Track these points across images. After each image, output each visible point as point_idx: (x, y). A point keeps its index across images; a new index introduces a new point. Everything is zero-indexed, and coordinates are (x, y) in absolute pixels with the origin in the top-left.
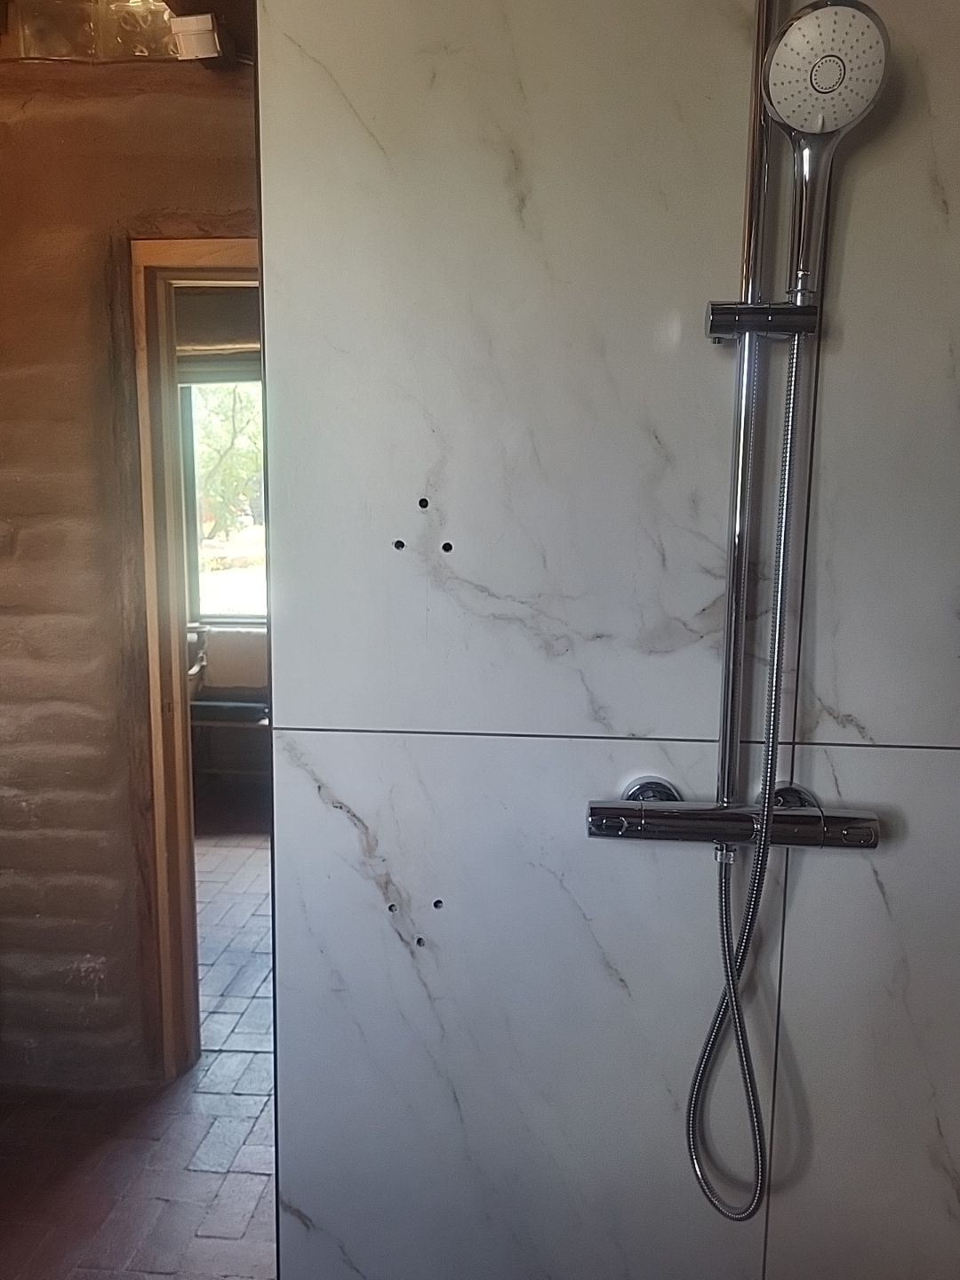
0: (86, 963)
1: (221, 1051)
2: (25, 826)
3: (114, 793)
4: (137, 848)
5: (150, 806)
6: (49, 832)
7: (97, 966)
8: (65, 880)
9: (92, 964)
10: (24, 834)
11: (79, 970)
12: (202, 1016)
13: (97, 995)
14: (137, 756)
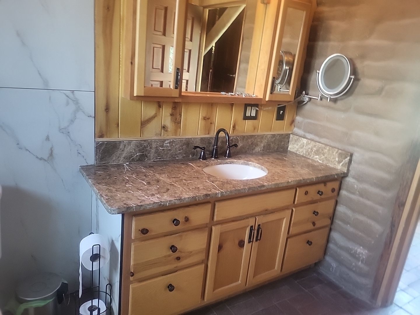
0: (360, 250)
1: (401, 308)
2: (353, 193)
3: (390, 195)
4: (393, 218)
5: (403, 205)
6: (361, 199)
7: (363, 253)
8: (361, 218)
9: (362, 251)
10: (353, 196)
11: (357, 251)
12: (398, 289)
13: (360, 262)
14: (405, 184)
